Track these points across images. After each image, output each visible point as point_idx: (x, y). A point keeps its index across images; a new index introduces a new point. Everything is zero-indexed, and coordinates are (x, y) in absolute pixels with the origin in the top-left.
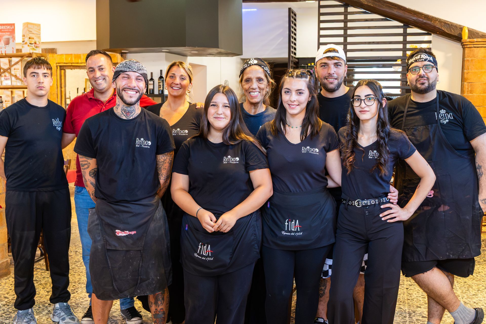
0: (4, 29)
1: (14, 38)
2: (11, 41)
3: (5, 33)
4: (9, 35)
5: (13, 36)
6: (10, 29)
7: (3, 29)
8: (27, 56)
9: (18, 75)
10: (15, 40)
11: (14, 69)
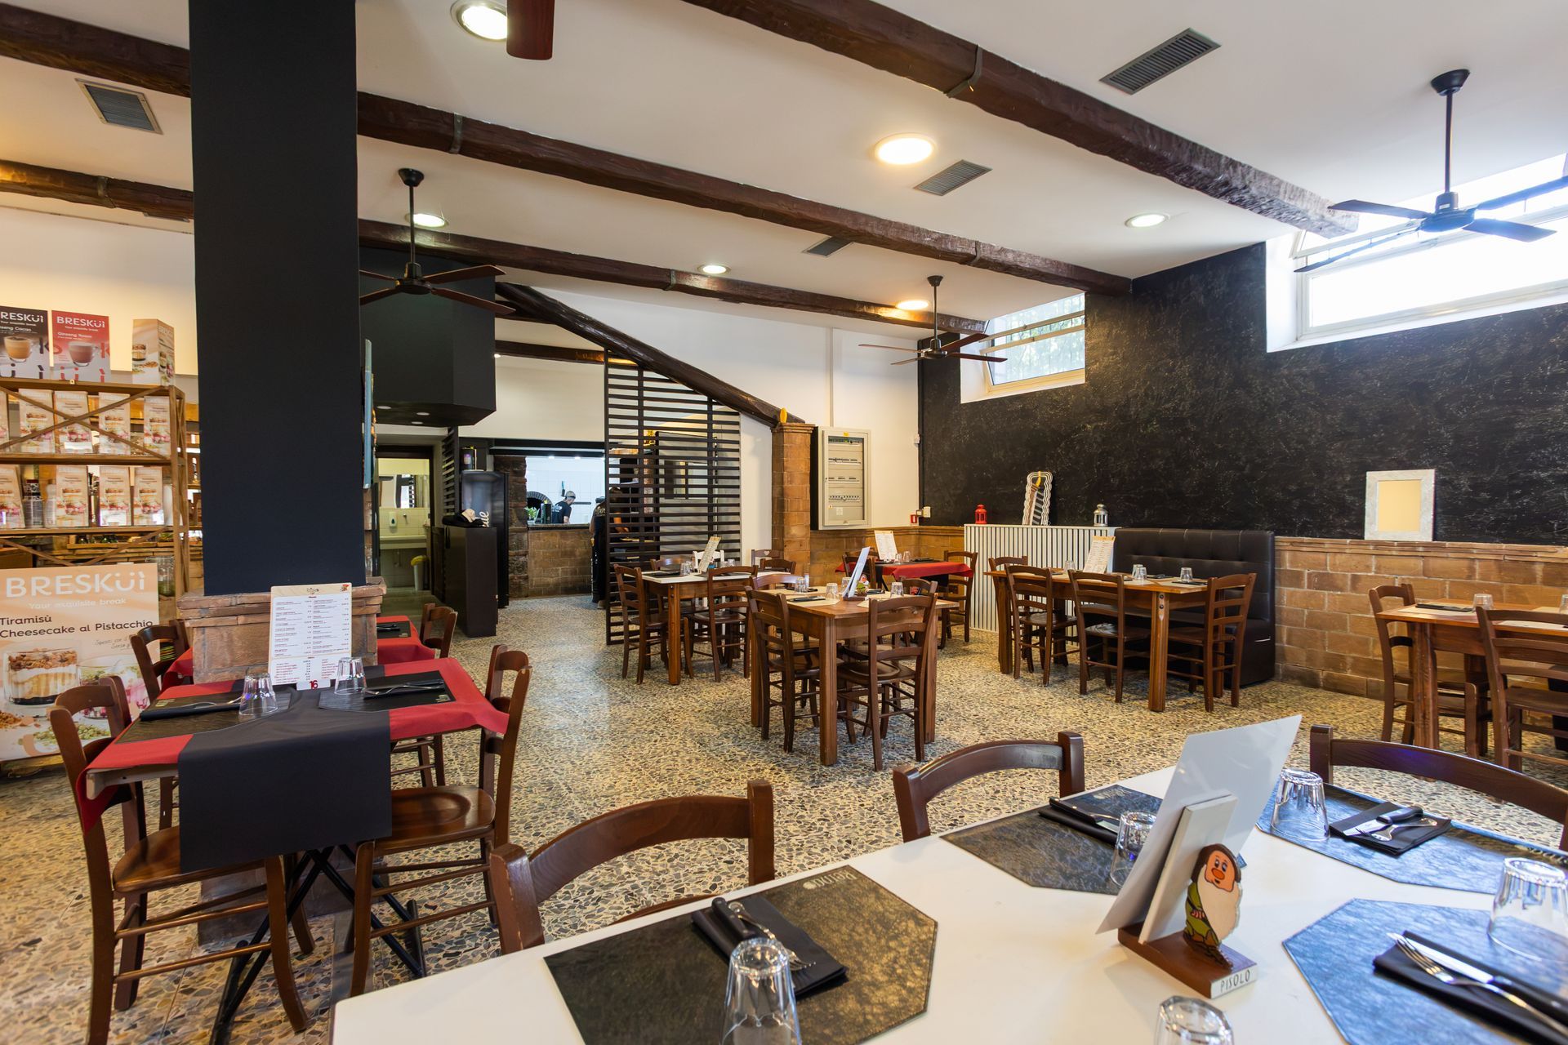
0: (73, 326)
1: (105, 351)
2: (96, 354)
3: (75, 336)
4: (90, 341)
5: (103, 346)
6: (95, 328)
7: (68, 325)
8: (151, 392)
9: (120, 433)
10: (109, 353)
11: (107, 419)
